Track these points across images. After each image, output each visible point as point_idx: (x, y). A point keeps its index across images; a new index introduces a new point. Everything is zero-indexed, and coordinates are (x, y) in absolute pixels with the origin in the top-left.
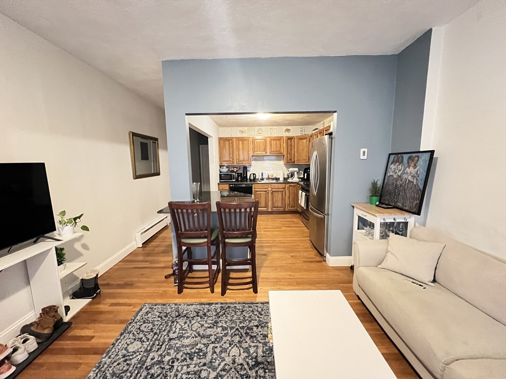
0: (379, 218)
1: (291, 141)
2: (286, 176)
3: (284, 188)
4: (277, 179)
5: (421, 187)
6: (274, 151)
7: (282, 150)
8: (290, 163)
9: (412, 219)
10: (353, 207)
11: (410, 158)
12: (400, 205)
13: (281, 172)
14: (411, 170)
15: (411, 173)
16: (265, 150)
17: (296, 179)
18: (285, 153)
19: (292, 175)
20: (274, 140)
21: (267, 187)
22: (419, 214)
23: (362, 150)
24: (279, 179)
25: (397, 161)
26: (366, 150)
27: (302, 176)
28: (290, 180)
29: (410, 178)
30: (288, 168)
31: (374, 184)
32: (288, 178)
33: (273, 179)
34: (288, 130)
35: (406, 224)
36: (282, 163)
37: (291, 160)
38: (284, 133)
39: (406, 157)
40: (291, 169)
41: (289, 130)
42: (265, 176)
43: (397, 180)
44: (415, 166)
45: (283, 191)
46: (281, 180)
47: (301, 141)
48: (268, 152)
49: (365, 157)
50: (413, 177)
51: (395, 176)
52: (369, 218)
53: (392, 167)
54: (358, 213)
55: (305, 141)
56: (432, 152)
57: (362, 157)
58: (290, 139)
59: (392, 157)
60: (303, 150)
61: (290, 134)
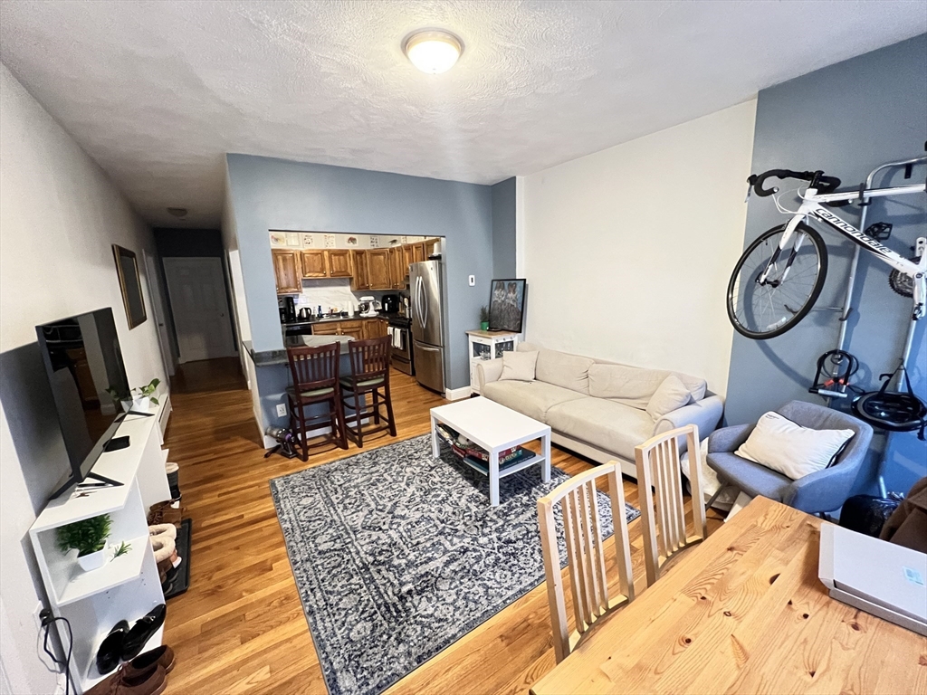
0: (492, 341)
1: (361, 257)
2: (357, 310)
3: (361, 327)
4: (345, 314)
5: (520, 309)
6: (337, 272)
7: (349, 270)
8: (361, 290)
9: (515, 338)
10: (467, 335)
11: (509, 284)
12: (506, 327)
13: (350, 302)
14: (511, 295)
15: (512, 297)
16: (322, 270)
17: (372, 313)
18: (353, 274)
19: (367, 307)
20: (335, 255)
21: (334, 327)
22: (520, 332)
23: (470, 277)
24: (347, 313)
25: (499, 288)
26: (473, 276)
27: (380, 308)
28: (363, 315)
29: (511, 302)
30: (358, 297)
31: (483, 310)
32: (360, 312)
33: (338, 315)
34: (352, 240)
35: (512, 342)
36: (348, 289)
37: (363, 284)
38: (346, 243)
39: (506, 283)
40: (364, 299)
41: (355, 239)
42: (325, 311)
43: (501, 304)
44: (514, 292)
45: (358, 331)
46: (351, 315)
47: (375, 257)
48: (328, 273)
49: (473, 284)
50: (514, 301)
51: (500, 301)
52: (485, 341)
53: (496, 292)
54: (472, 339)
55: (382, 257)
56: (525, 280)
57: (471, 284)
58: (359, 253)
59: (495, 283)
60: (380, 271)
61: (358, 246)
